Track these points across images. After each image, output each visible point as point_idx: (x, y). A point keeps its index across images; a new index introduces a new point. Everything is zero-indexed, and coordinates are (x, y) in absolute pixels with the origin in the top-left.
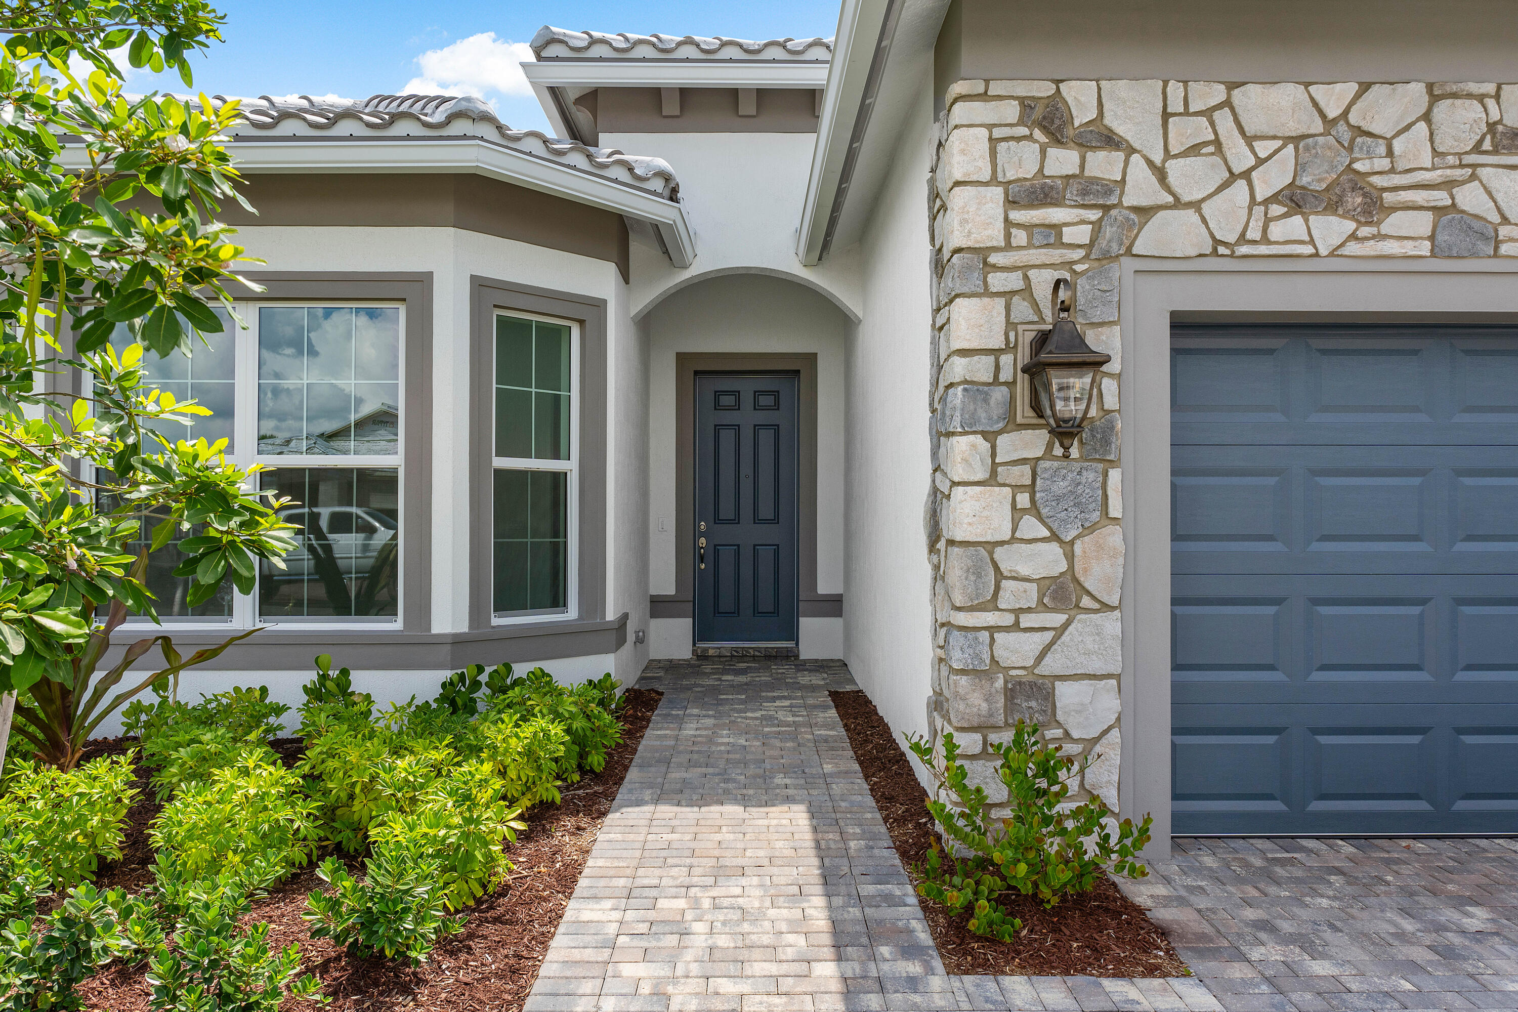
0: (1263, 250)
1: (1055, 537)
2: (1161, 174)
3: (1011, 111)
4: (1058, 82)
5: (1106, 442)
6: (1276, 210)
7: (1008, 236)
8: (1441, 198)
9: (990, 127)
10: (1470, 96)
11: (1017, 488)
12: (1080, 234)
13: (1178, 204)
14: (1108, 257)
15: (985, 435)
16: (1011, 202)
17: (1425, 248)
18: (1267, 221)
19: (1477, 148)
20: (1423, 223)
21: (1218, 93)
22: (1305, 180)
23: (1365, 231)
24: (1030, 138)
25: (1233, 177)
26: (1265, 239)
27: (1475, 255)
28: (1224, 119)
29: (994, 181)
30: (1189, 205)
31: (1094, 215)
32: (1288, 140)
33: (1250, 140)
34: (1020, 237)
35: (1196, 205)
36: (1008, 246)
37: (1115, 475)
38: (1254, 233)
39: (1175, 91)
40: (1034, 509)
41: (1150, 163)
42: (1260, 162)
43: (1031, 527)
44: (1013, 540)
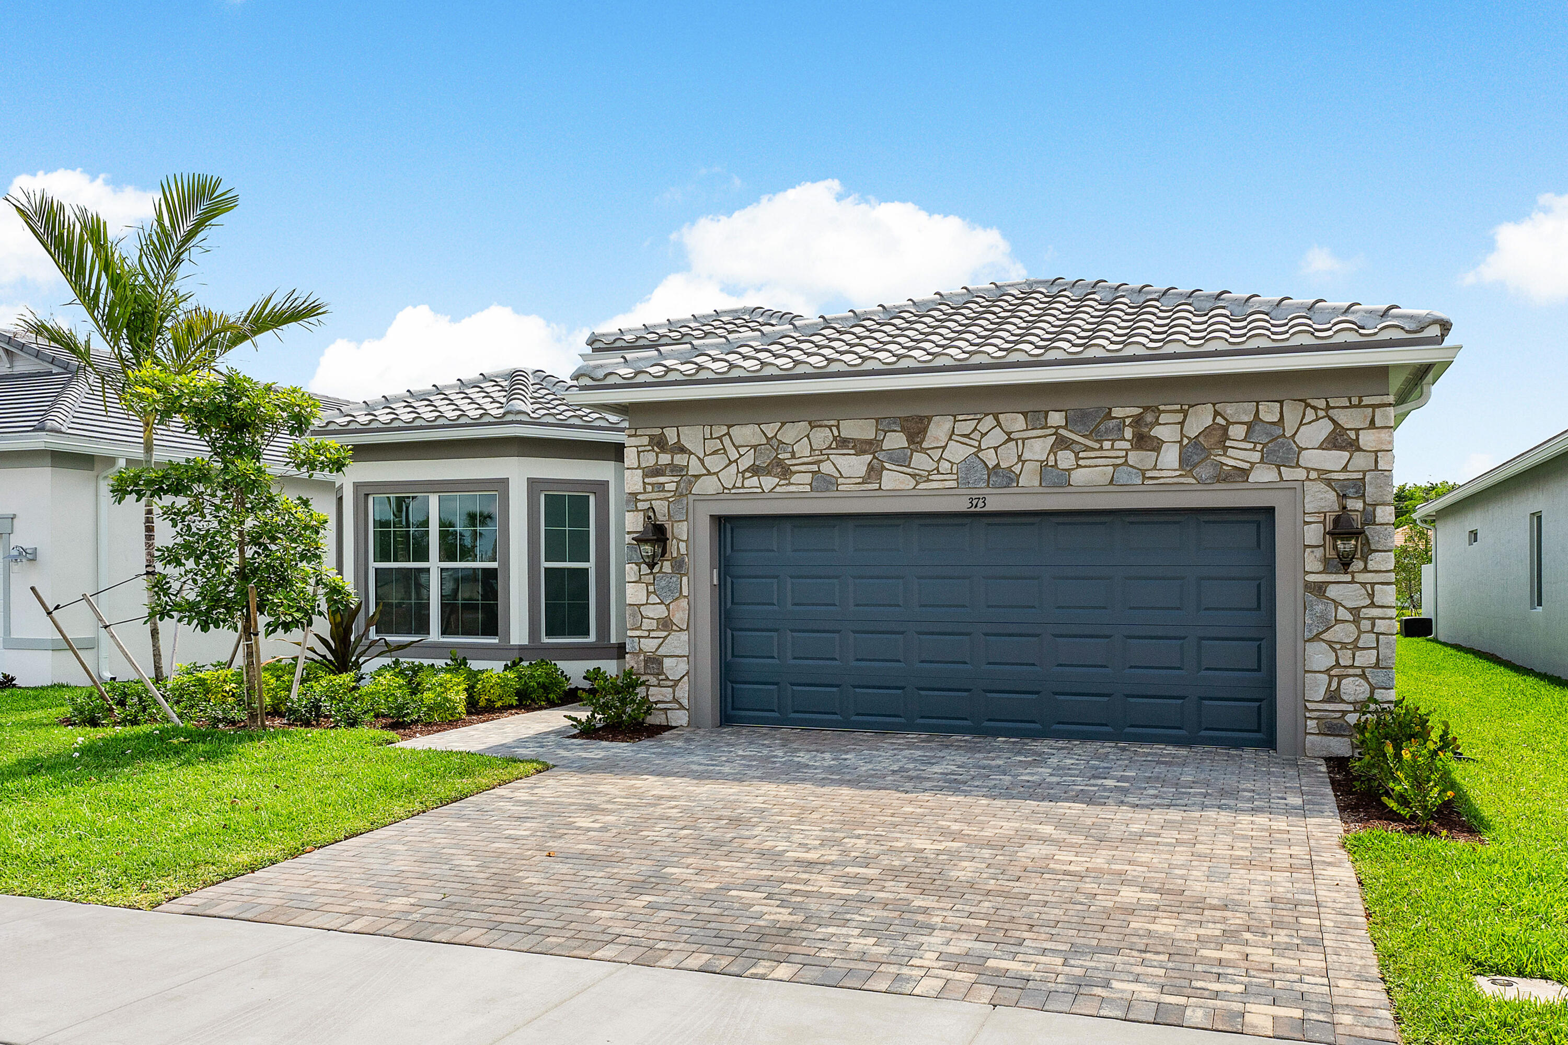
0: (741, 491)
1: (662, 603)
2: (702, 461)
3: (646, 440)
4: (662, 429)
5: (681, 566)
6: (747, 475)
7: (645, 488)
8: (815, 468)
9: (637, 447)
10: (826, 426)
11: (647, 585)
12: (672, 487)
13: (709, 473)
14: (681, 495)
15: (636, 564)
16: (645, 475)
17: (808, 488)
18: (744, 478)
19: (829, 448)
20: (808, 478)
21: (724, 430)
22: (757, 463)
23: (783, 482)
24: (653, 450)
25: (731, 462)
26: (743, 487)
27: (827, 490)
28: (726, 440)
29: (639, 467)
30: (714, 473)
31: (676, 479)
32: (752, 447)
33: (737, 448)
34: (649, 488)
35: (716, 473)
36: (645, 492)
37: (685, 579)
38: (739, 484)
39: (707, 429)
40: (654, 593)
41: (699, 458)
42: (741, 456)
43: (654, 599)
44: (647, 604)
